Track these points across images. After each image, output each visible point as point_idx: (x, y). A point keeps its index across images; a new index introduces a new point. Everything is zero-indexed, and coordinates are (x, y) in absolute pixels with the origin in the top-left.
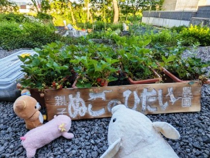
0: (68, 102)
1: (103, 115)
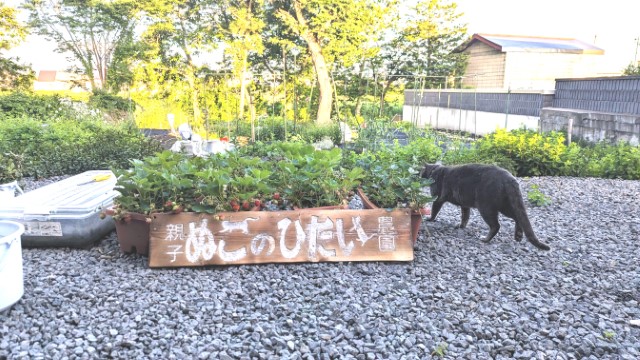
0: (186, 235)
1: (243, 259)
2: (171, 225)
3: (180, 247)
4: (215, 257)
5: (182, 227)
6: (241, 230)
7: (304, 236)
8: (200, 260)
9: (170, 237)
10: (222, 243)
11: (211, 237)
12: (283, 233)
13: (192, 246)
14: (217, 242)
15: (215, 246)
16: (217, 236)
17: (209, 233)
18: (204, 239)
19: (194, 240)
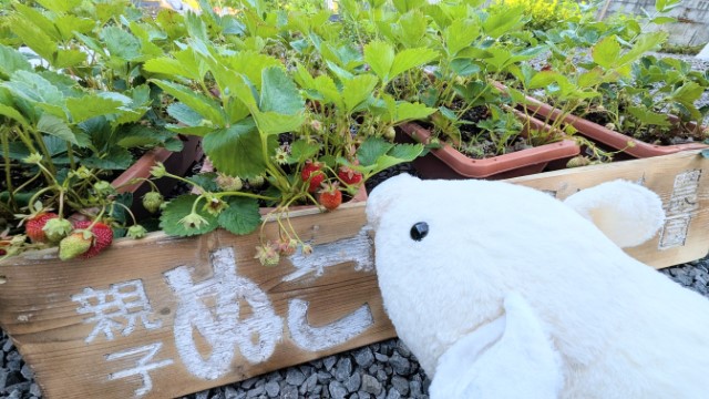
0: (166, 311)
1: (362, 336)
2: (90, 293)
3: (155, 348)
4: (283, 348)
5: (140, 292)
6: (354, 263)
8: (238, 366)
9: (103, 328)
10: (297, 309)
14: (280, 308)
15: (277, 320)
16: (280, 293)
17: (250, 288)
19: (203, 320)
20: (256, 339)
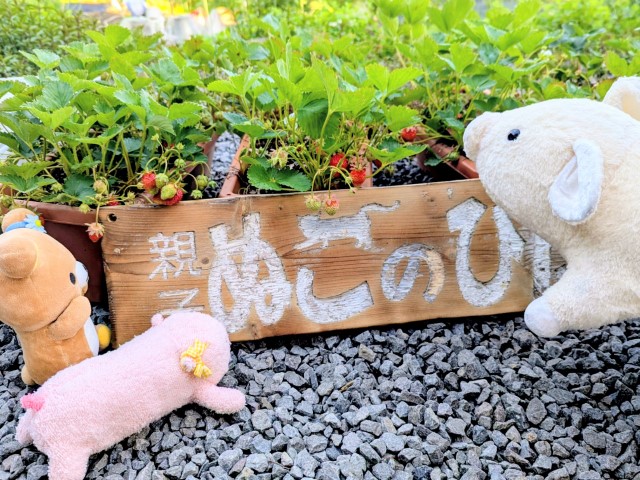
0: (206, 261)
1: (362, 316)
2: (161, 238)
3: (193, 293)
4: (291, 314)
5: (191, 241)
6: (353, 241)
7: (518, 247)
8: (251, 324)
10: (305, 277)
11: (275, 264)
12: (464, 241)
13: (225, 289)
14: (291, 275)
15: (288, 286)
16: (291, 259)
17: (268, 251)
18: (255, 268)
19: (230, 273)
20: (268, 301)
